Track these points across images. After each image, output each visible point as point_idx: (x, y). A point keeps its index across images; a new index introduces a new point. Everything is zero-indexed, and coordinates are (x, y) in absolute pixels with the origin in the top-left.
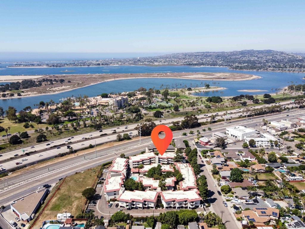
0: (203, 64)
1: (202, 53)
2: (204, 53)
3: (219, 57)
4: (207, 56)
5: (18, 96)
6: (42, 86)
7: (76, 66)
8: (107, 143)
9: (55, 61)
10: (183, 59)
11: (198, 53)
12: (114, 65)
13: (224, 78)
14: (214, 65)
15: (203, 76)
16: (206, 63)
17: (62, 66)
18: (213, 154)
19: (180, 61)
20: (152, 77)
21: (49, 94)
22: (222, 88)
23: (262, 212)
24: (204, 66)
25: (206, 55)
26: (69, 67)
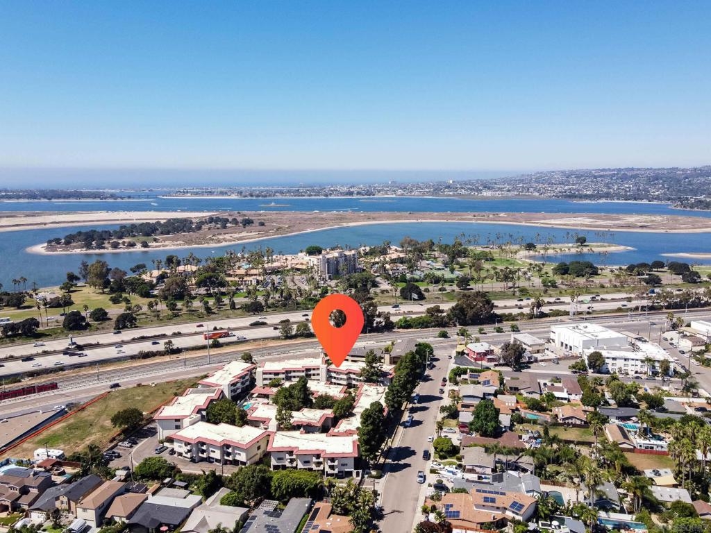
0: (607, 196)
1: (614, 170)
2: (620, 170)
3: (657, 179)
4: (626, 179)
5: (142, 246)
6: (200, 231)
7: (299, 196)
8: (255, 340)
9: (263, 186)
10: (560, 184)
11: (604, 170)
12: (386, 196)
13: (642, 227)
14: (635, 199)
15: (587, 221)
16: (619, 193)
17: (270, 196)
18: (475, 378)
19: (549, 189)
20: (459, 219)
21: (206, 246)
22: (622, 248)
23: (486, 499)
24: (606, 201)
25: (623, 175)
26: (284, 197)
